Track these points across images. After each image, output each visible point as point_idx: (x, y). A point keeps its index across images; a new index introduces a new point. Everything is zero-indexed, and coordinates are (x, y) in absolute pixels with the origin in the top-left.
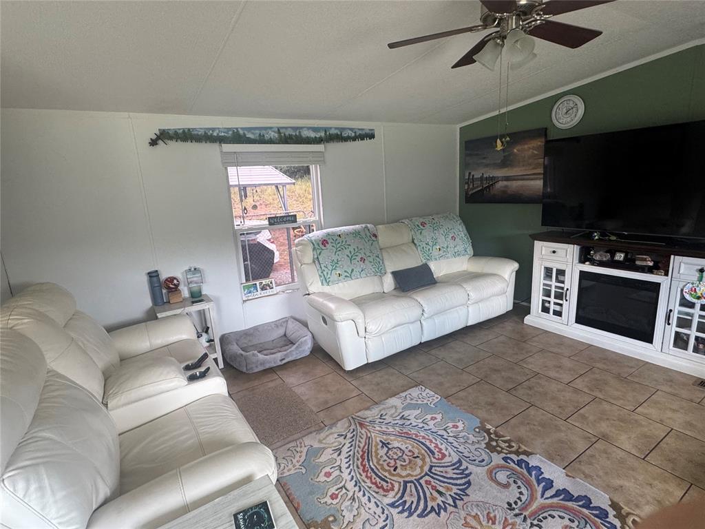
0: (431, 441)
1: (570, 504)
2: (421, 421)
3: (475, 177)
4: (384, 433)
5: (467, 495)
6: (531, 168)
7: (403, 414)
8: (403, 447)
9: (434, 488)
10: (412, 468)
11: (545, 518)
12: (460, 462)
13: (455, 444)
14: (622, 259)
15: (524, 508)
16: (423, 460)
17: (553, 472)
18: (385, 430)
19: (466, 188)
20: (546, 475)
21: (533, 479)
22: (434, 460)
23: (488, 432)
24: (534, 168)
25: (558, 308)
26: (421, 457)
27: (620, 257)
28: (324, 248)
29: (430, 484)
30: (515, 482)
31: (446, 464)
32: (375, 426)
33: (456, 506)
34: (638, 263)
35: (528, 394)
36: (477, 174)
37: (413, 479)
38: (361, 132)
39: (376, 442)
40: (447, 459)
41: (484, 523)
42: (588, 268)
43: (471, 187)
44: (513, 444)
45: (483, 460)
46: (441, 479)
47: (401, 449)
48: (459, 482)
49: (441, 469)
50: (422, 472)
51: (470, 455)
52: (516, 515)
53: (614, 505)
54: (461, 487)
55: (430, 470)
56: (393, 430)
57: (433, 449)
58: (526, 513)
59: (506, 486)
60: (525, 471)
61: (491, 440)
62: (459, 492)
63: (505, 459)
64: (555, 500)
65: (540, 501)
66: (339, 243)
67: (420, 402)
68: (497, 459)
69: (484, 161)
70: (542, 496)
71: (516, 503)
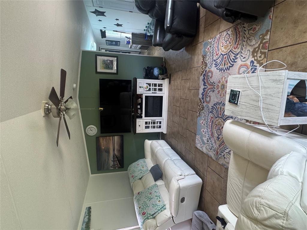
0: (210, 125)
1: (206, 82)
2: (206, 134)
3: (113, 164)
4: (215, 142)
5: (217, 102)
6: (110, 141)
7: (207, 142)
8: (216, 132)
9: (221, 112)
10: (220, 123)
11: (211, 83)
12: (211, 112)
13: (207, 118)
14: (139, 106)
15: (212, 88)
16: (215, 122)
17: (201, 91)
18: (214, 143)
19: (117, 168)
20: (203, 91)
21: (205, 93)
22: (214, 119)
23: (199, 113)
24: (110, 140)
25: (158, 123)
26: (215, 123)
27: (139, 107)
28: (147, 213)
29: (220, 113)
30: (208, 95)
31: (213, 115)
32: (215, 148)
33: (221, 102)
34: (140, 102)
35: (186, 113)
36: (112, 163)
37: (222, 119)
38: (87, 213)
39: (219, 142)
40: (212, 116)
41: (220, 92)
42: (143, 115)
43: (117, 166)
44: (199, 104)
45: (207, 107)
46: (217, 112)
47: (217, 132)
48: (215, 107)
49: (215, 115)
50: (219, 119)
51: (207, 111)
52: (214, 88)
53: (201, 75)
54: (216, 105)
55: (217, 117)
56: (213, 140)
57: (211, 122)
58: (213, 87)
59: (210, 96)
60: (204, 96)
61: (201, 110)
62: (218, 105)
63: (204, 103)
64: (207, 85)
65: (209, 87)
66: (143, 207)
67: (201, 141)
68: (205, 104)
69: (106, 161)
70: (207, 88)
71: (212, 91)
